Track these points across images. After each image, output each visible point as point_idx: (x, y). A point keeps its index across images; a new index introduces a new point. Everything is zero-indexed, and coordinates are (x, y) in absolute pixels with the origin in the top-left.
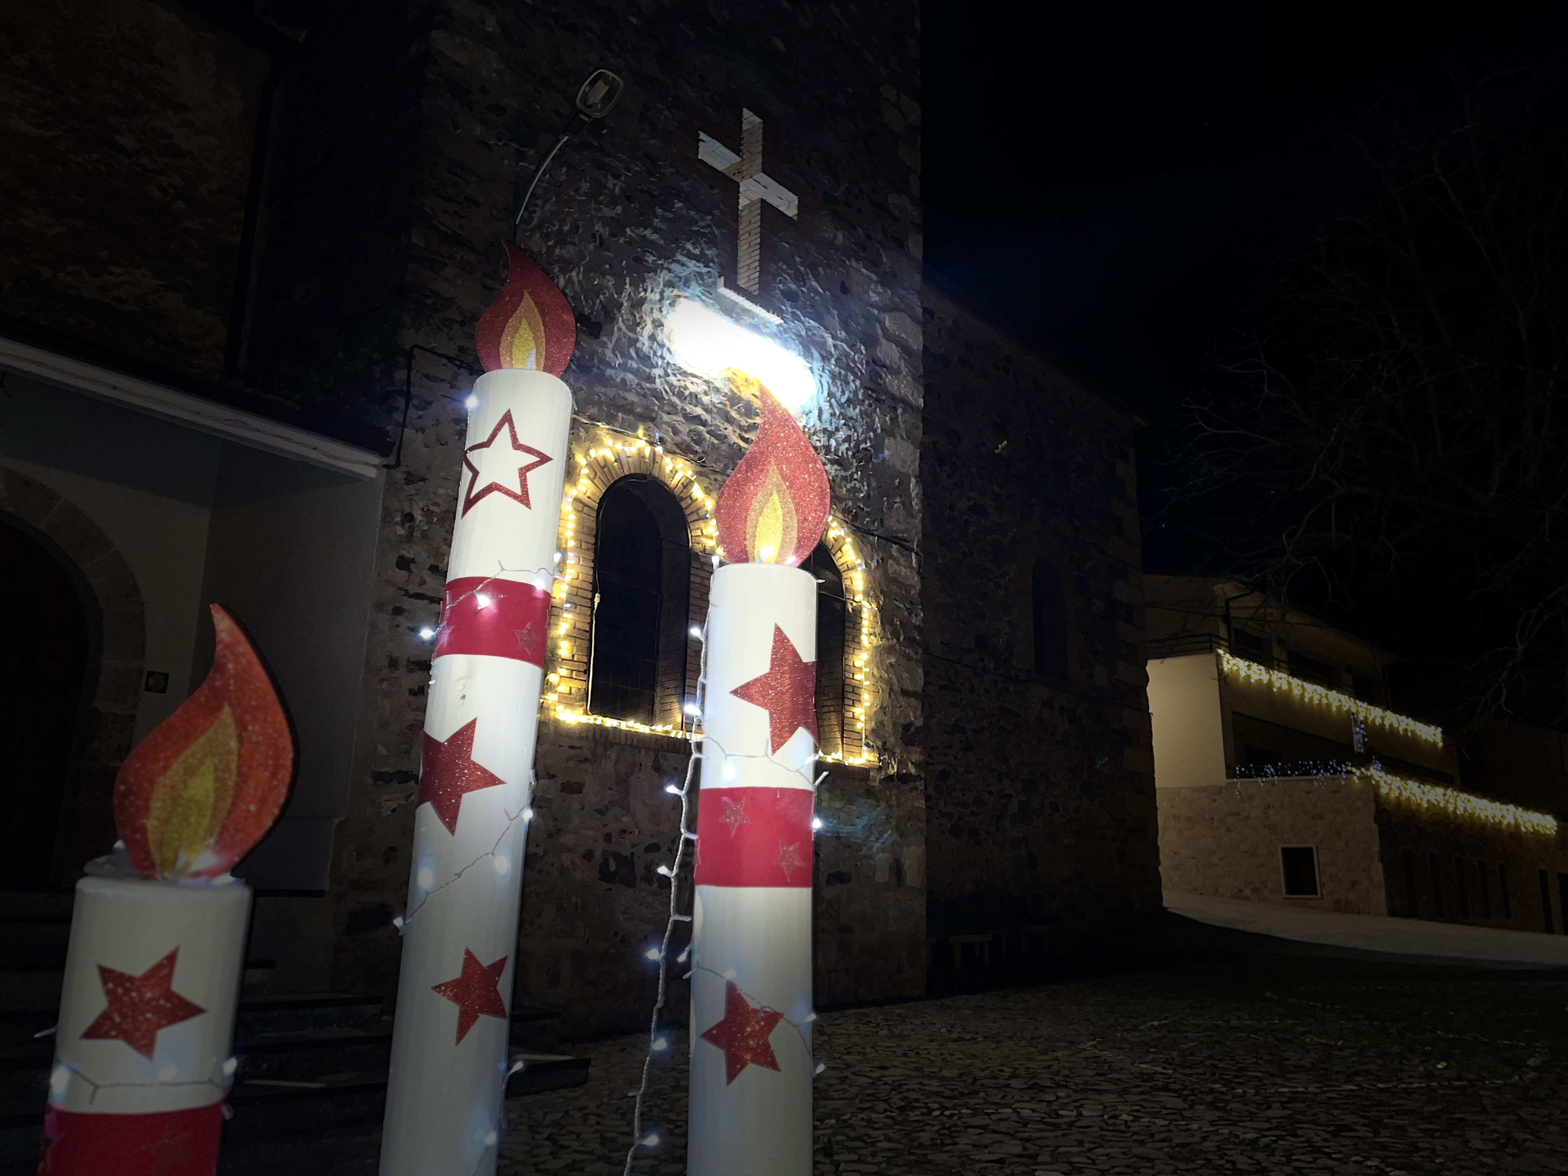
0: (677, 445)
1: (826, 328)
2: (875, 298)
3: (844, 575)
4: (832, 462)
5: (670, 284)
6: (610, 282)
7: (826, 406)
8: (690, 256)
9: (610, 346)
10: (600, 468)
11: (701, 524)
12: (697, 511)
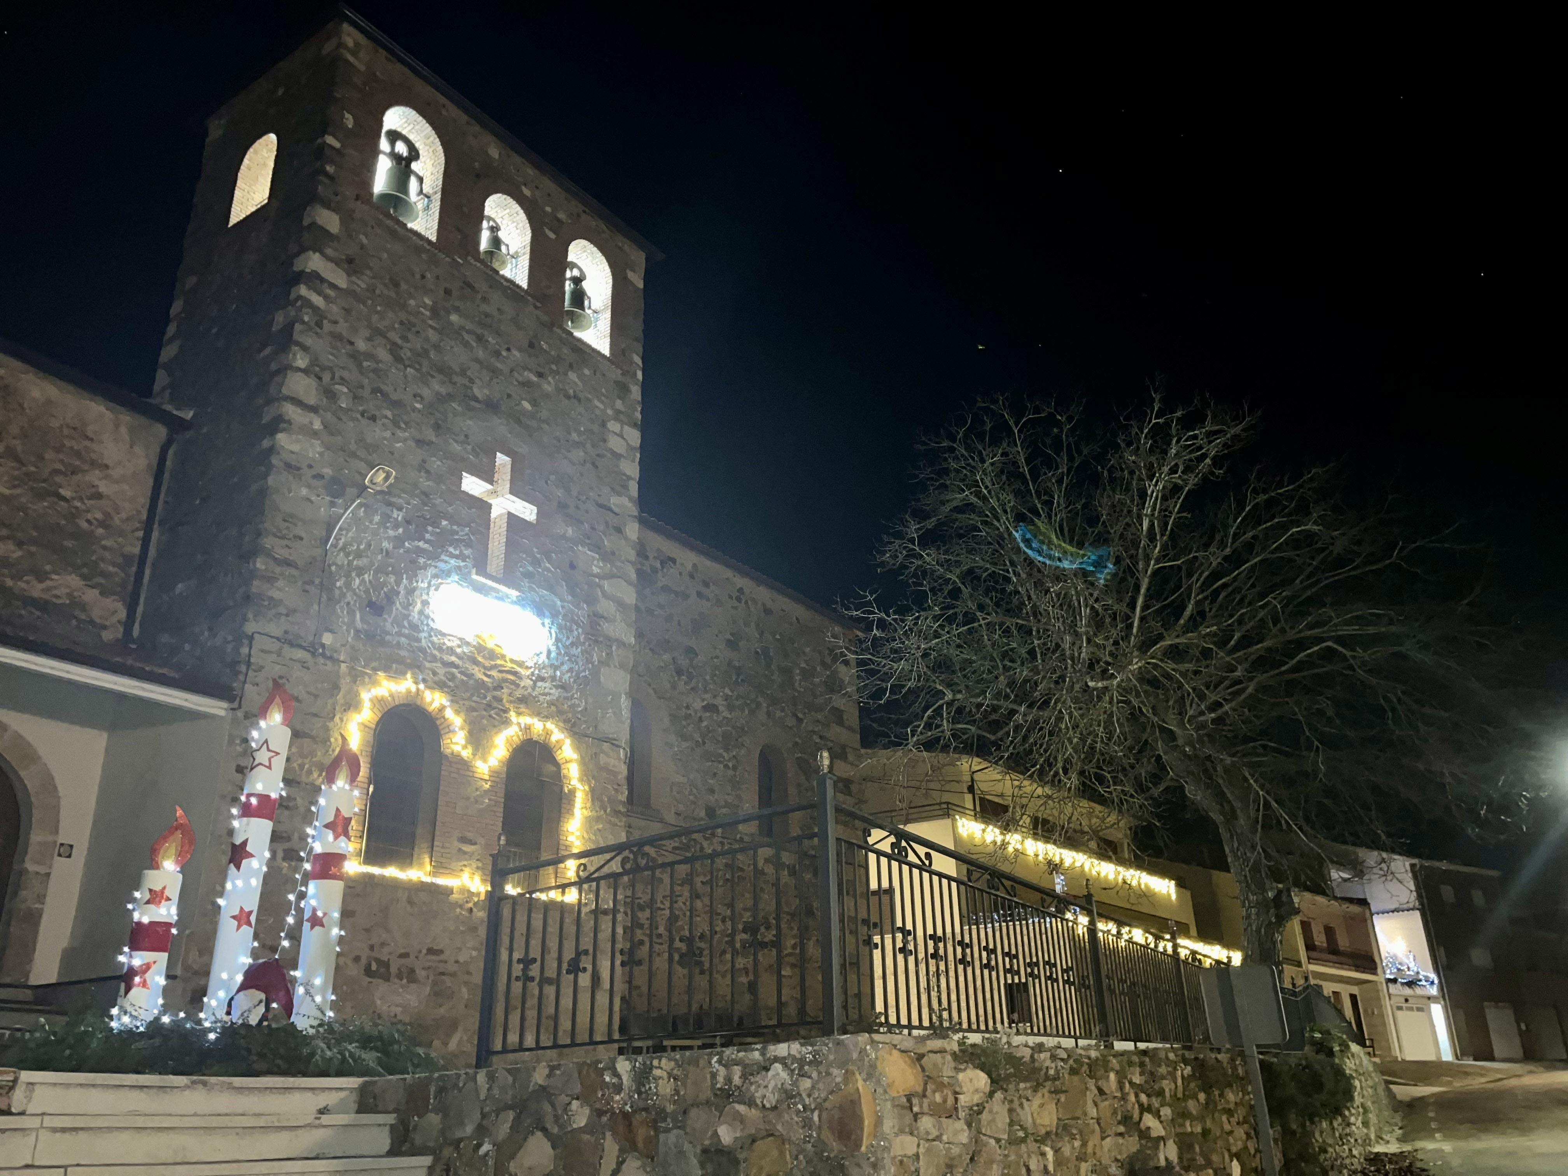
0: (435, 683)
1: (556, 595)
2: (596, 570)
3: (563, 766)
4: (557, 687)
5: (436, 576)
6: (392, 579)
7: (553, 648)
8: (452, 556)
9: (390, 620)
10: (378, 702)
11: (451, 735)
12: (448, 726)
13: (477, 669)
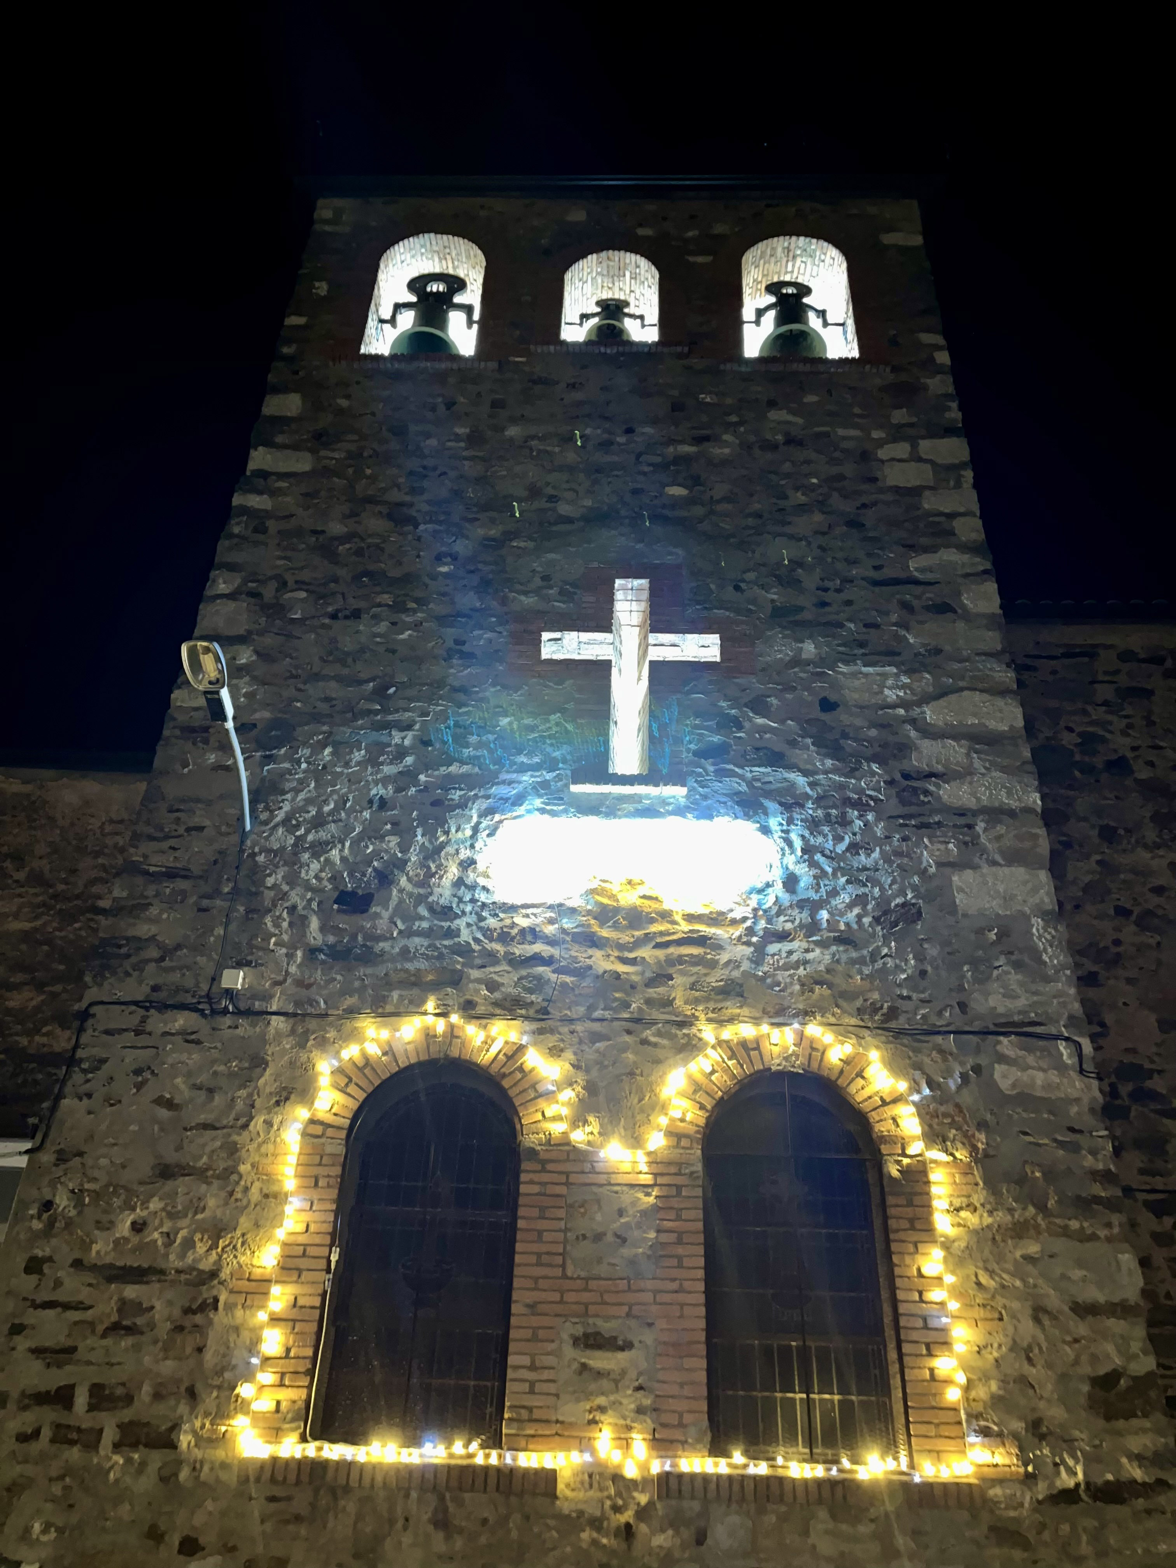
2: (891, 695)
6: (393, 842)
10: (356, 1071)
11: (542, 1104)
13: (598, 954)
